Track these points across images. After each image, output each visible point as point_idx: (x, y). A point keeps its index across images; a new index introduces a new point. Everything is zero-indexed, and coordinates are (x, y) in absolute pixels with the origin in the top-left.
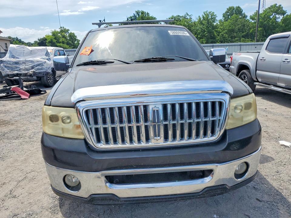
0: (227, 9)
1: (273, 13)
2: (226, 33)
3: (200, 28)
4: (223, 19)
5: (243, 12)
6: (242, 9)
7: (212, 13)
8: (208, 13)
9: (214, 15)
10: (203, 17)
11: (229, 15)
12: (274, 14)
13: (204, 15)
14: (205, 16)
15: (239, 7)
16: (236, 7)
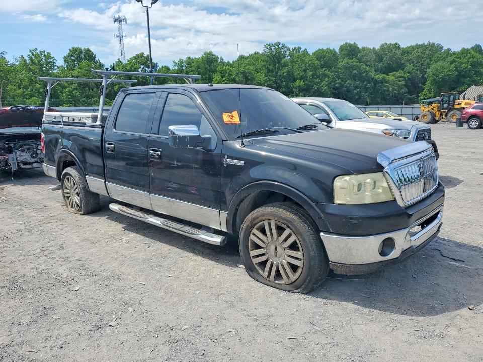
0: (70, 50)
1: (141, 65)
2: (76, 89)
3: (26, 77)
4: (65, 66)
5: (96, 59)
6: (94, 53)
7: (46, 53)
8: (39, 53)
9: (51, 58)
10: (31, 59)
11: (74, 61)
12: (142, 67)
13: (31, 55)
14: (33, 58)
15: (88, 50)
16: (84, 49)
